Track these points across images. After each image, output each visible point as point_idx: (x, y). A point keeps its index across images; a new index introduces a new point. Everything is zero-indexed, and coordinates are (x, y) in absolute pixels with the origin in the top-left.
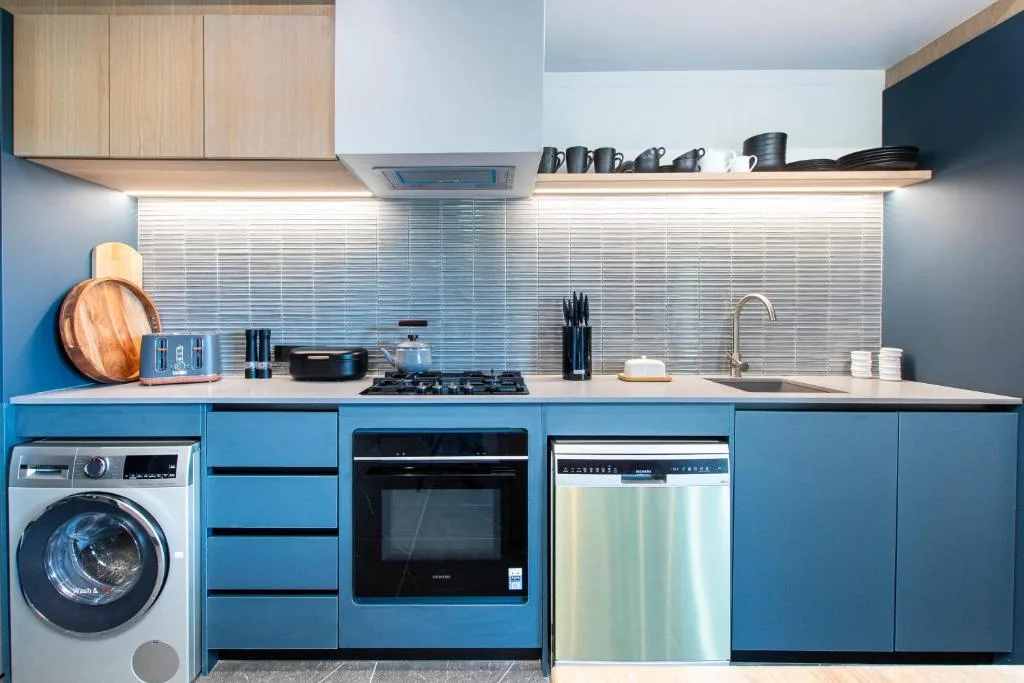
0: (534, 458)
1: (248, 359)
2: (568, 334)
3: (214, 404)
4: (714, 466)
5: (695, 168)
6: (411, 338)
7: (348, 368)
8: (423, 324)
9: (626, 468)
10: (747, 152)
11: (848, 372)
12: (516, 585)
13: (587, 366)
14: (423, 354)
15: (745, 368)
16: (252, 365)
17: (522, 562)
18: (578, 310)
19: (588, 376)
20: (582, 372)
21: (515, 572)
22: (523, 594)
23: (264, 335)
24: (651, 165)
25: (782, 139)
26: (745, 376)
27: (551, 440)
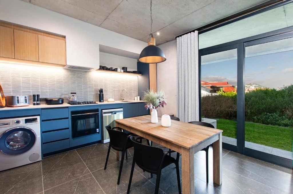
0: (99, 113)
1: (34, 101)
2: (100, 95)
3: (41, 108)
4: (121, 111)
5: (117, 71)
6: (73, 96)
7: (60, 102)
8: (75, 93)
9: (111, 112)
10: (122, 69)
11: (135, 100)
12: (98, 131)
13: (103, 100)
14: (76, 99)
15: (123, 100)
16: (35, 102)
17: (98, 128)
18: (101, 91)
19: (103, 102)
20: (102, 101)
21: (98, 129)
22: (99, 133)
23: (38, 96)
24: (111, 69)
25: (127, 68)
26: (124, 101)
27: (102, 110)
